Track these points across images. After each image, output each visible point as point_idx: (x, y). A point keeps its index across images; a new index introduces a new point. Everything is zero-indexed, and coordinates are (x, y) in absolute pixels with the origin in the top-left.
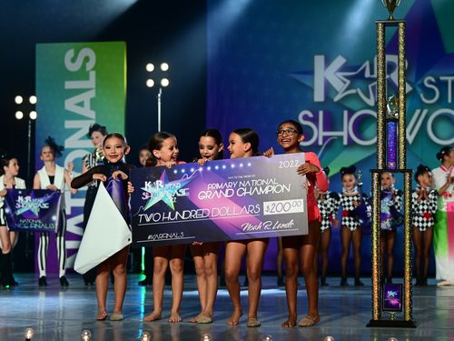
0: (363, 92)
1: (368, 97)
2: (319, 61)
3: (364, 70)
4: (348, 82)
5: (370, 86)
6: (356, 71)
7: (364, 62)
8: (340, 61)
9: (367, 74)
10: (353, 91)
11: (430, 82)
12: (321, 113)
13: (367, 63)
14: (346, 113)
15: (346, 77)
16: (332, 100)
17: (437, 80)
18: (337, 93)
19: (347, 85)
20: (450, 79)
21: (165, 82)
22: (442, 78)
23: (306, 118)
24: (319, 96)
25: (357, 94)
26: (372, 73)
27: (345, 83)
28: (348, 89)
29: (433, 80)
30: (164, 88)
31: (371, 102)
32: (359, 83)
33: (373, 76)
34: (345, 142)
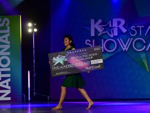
0: (109, 32)
1: (111, 34)
2: (92, 21)
3: (109, 24)
4: (103, 29)
5: (111, 30)
6: (106, 24)
7: (109, 21)
8: (100, 21)
9: (110, 26)
10: (105, 32)
12: (93, 40)
14: (103, 40)
16: (98, 35)
17: (136, 27)
18: (99, 33)
19: (103, 30)
20: (140, 27)
21: (35, 30)
22: (138, 27)
23: (88, 42)
24: (93, 34)
25: (107, 33)
26: (112, 25)
27: (102, 29)
28: (102, 32)
29: (134, 27)
30: (35, 32)
31: (112, 36)
32: (107, 29)
34: (103, 51)
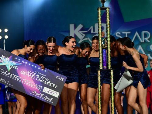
0: (90, 39)
2: (72, 26)
3: (91, 30)
4: (84, 35)
6: (87, 30)
7: (91, 26)
8: (80, 26)
9: (92, 32)
11: (118, 35)
13: (92, 27)
15: (83, 33)
16: (78, 43)
17: (121, 33)
18: (80, 40)
20: (126, 33)
21: (6, 37)
22: (123, 33)
25: (88, 40)
26: (94, 31)
28: (84, 38)
29: (120, 33)
30: (6, 39)
32: (89, 35)
33: (94, 32)
